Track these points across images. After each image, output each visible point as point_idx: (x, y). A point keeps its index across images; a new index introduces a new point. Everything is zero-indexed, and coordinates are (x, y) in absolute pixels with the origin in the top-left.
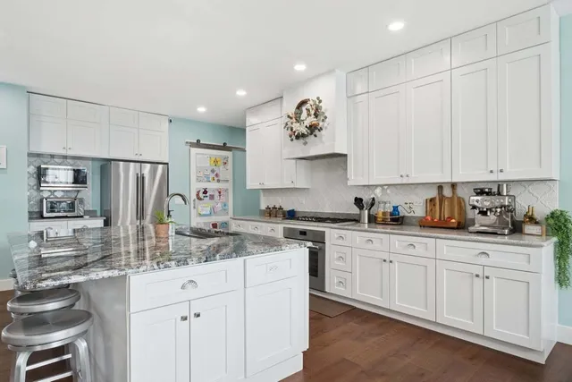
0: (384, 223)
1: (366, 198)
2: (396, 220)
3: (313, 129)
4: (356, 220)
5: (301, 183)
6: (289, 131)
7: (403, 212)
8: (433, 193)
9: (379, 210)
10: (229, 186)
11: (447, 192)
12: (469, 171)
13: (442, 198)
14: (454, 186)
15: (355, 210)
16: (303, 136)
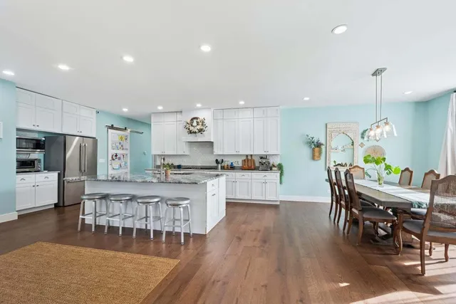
0: (228, 169)
1: (219, 160)
2: (232, 168)
3: (201, 131)
4: (215, 168)
5: (187, 153)
6: (187, 130)
7: (235, 165)
8: (245, 158)
9: (225, 164)
10: (128, 152)
11: (249, 158)
12: (259, 151)
13: (248, 160)
14: (251, 155)
15: (215, 165)
16: (195, 132)
